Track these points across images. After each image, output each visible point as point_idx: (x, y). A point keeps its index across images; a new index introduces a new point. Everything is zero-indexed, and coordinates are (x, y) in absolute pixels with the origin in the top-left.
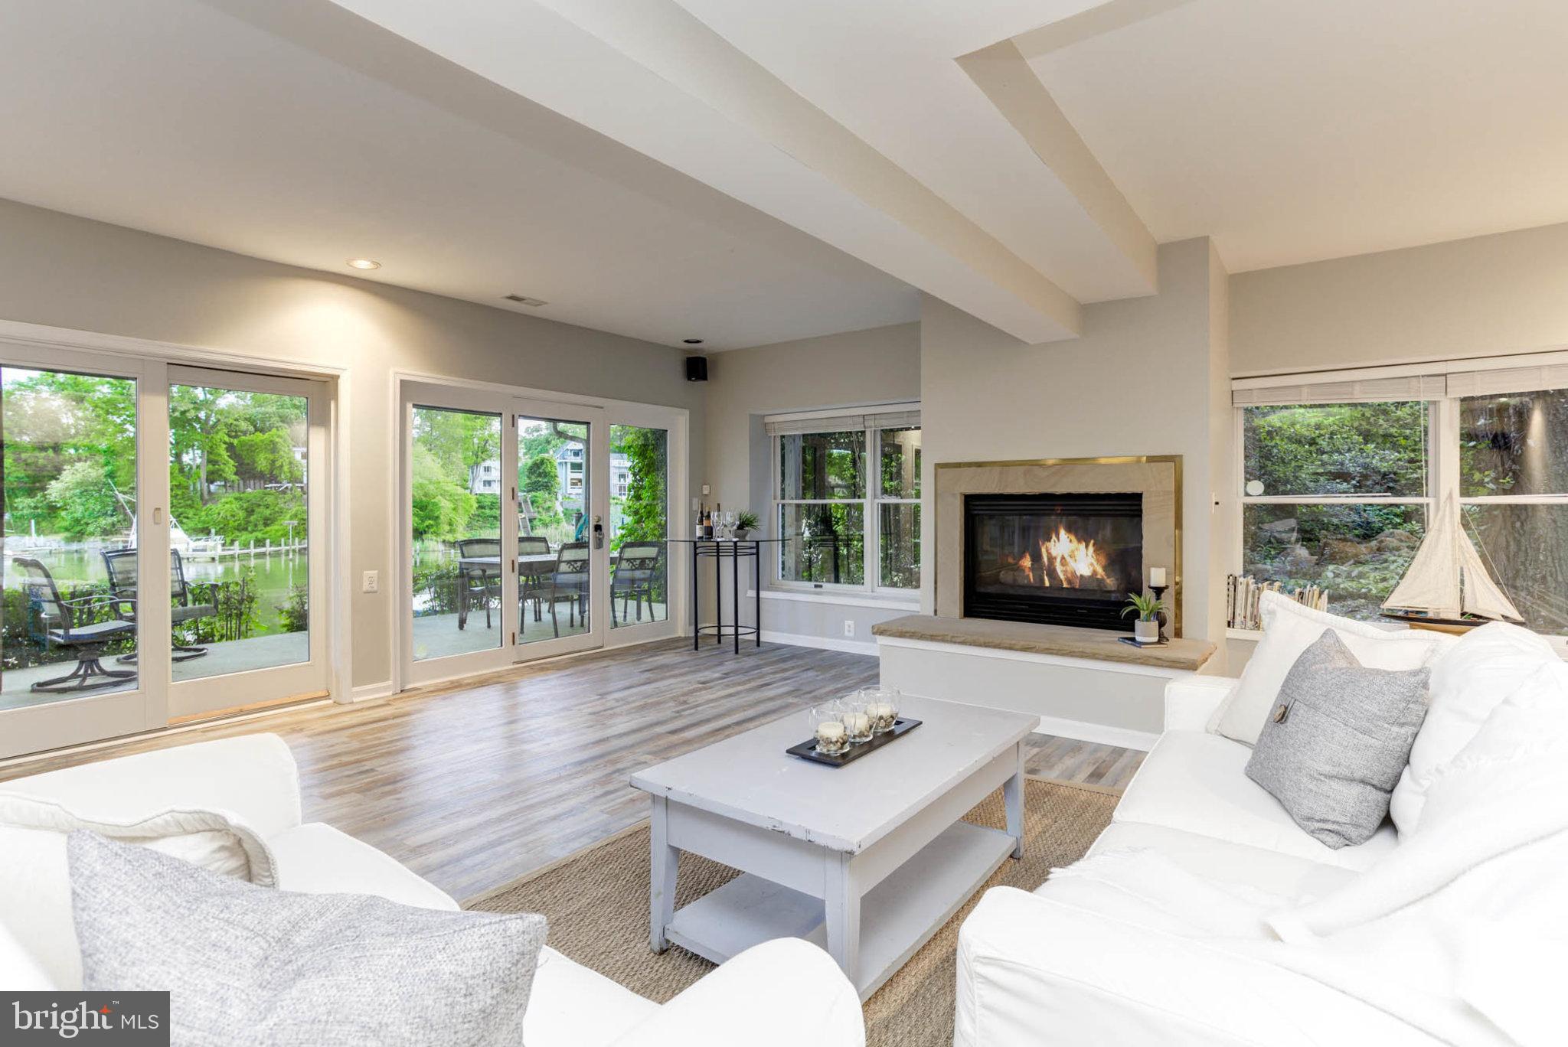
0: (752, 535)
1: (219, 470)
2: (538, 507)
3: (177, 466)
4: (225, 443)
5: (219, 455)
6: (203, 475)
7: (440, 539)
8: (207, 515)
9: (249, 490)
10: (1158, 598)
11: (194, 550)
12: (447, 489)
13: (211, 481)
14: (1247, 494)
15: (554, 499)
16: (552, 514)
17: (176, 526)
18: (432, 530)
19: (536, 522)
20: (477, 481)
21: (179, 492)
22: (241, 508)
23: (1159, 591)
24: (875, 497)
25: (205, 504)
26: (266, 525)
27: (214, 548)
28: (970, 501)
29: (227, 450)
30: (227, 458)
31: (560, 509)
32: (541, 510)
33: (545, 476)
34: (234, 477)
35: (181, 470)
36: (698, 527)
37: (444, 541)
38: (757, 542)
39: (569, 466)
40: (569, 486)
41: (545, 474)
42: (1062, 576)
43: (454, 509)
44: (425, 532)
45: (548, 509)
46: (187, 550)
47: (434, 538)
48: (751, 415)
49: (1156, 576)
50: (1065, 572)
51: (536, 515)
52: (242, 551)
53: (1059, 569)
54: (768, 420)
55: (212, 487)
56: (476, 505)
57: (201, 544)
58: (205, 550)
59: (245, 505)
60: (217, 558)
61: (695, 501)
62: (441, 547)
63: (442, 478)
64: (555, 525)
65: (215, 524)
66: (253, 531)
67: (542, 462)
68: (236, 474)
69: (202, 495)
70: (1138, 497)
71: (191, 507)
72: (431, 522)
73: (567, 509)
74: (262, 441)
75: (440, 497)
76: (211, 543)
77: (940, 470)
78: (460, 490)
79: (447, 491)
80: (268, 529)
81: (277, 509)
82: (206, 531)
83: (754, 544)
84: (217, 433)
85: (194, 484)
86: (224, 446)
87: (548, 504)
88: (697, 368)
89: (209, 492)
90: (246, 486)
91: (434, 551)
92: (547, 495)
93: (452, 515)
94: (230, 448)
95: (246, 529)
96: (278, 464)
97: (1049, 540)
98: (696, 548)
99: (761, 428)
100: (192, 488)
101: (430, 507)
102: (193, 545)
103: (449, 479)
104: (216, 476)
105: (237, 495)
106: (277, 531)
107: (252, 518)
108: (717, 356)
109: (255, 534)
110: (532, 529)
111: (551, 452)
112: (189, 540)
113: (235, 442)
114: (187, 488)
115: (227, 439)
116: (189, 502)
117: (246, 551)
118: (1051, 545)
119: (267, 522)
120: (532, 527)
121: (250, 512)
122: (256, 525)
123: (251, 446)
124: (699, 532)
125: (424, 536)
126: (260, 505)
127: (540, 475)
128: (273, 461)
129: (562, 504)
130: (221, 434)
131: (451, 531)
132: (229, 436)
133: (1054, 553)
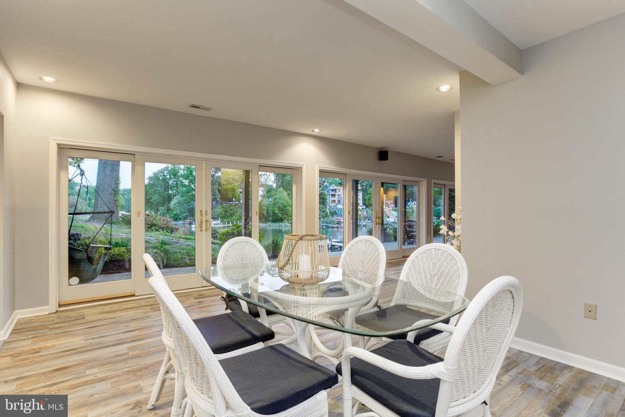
1: (215, 198)
2: (321, 211)
5: (216, 192)
8: (214, 213)
9: (225, 204)
15: (326, 208)
16: (325, 213)
18: (287, 218)
25: (213, 209)
26: (231, 216)
29: (218, 191)
31: (328, 211)
33: (322, 199)
34: (220, 200)
39: (330, 195)
40: (330, 203)
52: (223, 225)
55: (214, 203)
59: (224, 210)
64: (327, 218)
66: (227, 219)
72: (286, 216)
73: (330, 212)
74: (230, 188)
75: (288, 207)
76: (218, 223)
80: (232, 218)
81: (234, 211)
82: (217, 219)
86: (217, 190)
87: (324, 210)
91: (288, 226)
92: (323, 206)
94: (219, 190)
95: (225, 218)
96: (235, 195)
105: (221, 206)
106: (235, 218)
107: (227, 214)
109: (228, 219)
113: (220, 188)
115: (218, 187)
117: (225, 225)
119: (232, 215)
121: (226, 212)
122: (228, 216)
123: (226, 189)
126: (228, 210)
128: (234, 195)
129: (329, 209)
130: (216, 186)
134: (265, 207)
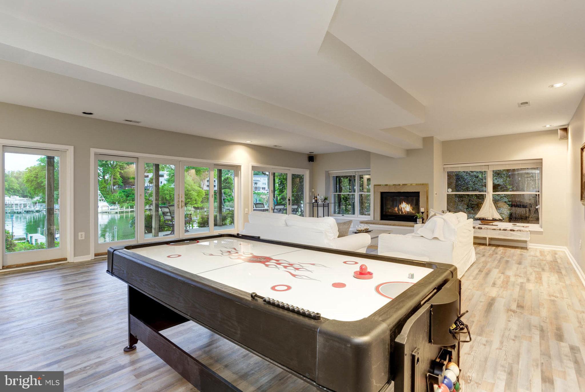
0: (327, 202)
1: (117, 182)
2: (226, 195)
3: (103, 180)
4: (119, 172)
5: (117, 176)
6: (112, 183)
7: (192, 206)
8: (113, 197)
9: (127, 188)
10: (423, 214)
11: (111, 209)
12: (194, 188)
13: (114, 186)
14: (448, 192)
15: (231, 192)
17: (105, 201)
18: (190, 203)
19: (226, 200)
20: (204, 185)
21: (104, 189)
22: (125, 194)
23: (423, 213)
24: (358, 192)
25: (112, 194)
27: (118, 209)
28: (382, 193)
29: (120, 174)
30: (120, 177)
32: (227, 196)
35: (105, 182)
36: (313, 200)
37: (194, 207)
38: (328, 204)
41: (229, 183)
42: (403, 212)
43: (197, 195)
44: (187, 204)
45: (230, 196)
46: (108, 209)
47: (191, 206)
48: (325, 171)
49: (422, 210)
50: (404, 211)
51: (225, 198)
53: (403, 210)
54: (329, 172)
55: (114, 187)
56: (205, 194)
57: (113, 207)
58: (114, 209)
59: (126, 194)
60: (118, 212)
61: (311, 193)
62: (193, 209)
63: (193, 184)
64: (232, 202)
65: (116, 200)
66: (129, 203)
67: (228, 178)
68: (122, 183)
69: (111, 190)
70: (419, 193)
71: (108, 194)
72: (190, 200)
75: (192, 191)
76: (116, 207)
77: (375, 186)
78: (199, 189)
79: (195, 189)
80: (134, 202)
82: (114, 203)
83: (327, 204)
84: (116, 168)
85: (109, 186)
86: (119, 173)
87: (230, 194)
88: (311, 158)
89: (114, 189)
90: (125, 187)
92: (229, 191)
93: (197, 198)
95: (127, 202)
97: (401, 204)
98: (313, 205)
99: (328, 175)
100: (108, 188)
101: (189, 195)
102: (110, 207)
103: (195, 185)
104: (116, 184)
105: (123, 190)
108: (316, 155)
110: (224, 203)
111: (230, 175)
112: (109, 206)
113: (122, 172)
114: (107, 188)
115: (119, 170)
116: (108, 193)
117: (127, 210)
118: (401, 205)
119: (133, 199)
120: (224, 202)
121: (128, 196)
122: (130, 201)
123: (127, 173)
124: (313, 201)
125: (187, 205)
126: (131, 194)
127: (227, 183)
131: (196, 203)
132: (121, 170)
133: (402, 207)
134: (167, 191)
